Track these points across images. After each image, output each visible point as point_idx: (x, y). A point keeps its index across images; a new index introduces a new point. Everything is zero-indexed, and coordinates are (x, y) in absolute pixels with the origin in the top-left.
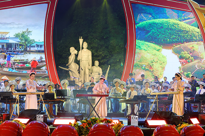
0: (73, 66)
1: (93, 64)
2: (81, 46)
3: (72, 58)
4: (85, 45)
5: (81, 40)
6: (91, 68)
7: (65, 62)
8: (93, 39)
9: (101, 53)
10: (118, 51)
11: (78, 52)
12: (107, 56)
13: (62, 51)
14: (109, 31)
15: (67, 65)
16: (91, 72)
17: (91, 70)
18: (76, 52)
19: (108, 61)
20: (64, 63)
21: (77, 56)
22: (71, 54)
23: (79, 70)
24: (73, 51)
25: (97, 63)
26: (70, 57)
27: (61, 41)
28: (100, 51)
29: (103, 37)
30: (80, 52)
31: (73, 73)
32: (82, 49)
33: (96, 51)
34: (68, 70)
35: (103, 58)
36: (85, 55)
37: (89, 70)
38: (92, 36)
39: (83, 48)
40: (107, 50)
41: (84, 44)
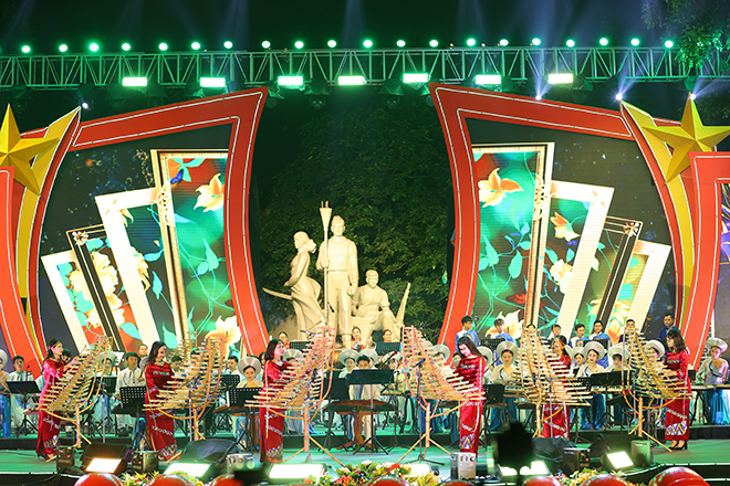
0: (304, 288)
1: (362, 282)
2: (326, 229)
3: (300, 264)
4: (339, 224)
5: (326, 213)
6: (357, 291)
7: (281, 273)
8: (361, 206)
9: (384, 245)
10: (433, 241)
11: (318, 248)
12: (403, 253)
13: (272, 242)
14: (405, 179)
15: (286, 284)
16: (356, 303)
17: (356, 298)
18: (311, 245)
19: (405, 268)
20: (278, 276)
21: (314, 256)
22: (297, 251)
23: (321, 297)
24: (302, 241)
25: (373, 276)
26: (295, 262)
27: (268, 212)
28: (381, 241)
29: (389, 197)
30: (323, 245)
31: (304, 307)
32: (329, 238)
33: (371, 240)
34: (289, 297)
35: (390, 261)
36: (340, 253)
37: (352, 296)
38: (358, 196)
39: (331, 234)
40: (403, 236)
41: (333, 222)
